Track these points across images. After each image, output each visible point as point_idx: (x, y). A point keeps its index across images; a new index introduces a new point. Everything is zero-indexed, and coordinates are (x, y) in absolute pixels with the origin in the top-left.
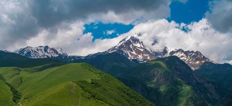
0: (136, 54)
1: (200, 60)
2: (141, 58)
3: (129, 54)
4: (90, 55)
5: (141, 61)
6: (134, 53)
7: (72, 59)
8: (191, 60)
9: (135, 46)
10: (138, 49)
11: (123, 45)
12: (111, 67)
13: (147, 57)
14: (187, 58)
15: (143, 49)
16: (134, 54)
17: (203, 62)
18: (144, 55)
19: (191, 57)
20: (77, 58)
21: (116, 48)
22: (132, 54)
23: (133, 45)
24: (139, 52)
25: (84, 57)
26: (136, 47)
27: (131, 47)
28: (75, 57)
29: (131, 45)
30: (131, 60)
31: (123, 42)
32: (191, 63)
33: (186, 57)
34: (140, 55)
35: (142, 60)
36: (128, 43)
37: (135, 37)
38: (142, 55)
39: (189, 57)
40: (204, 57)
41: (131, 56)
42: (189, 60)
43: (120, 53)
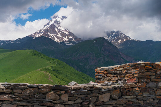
0: (61, 37)
1: (122, 39)
2: (67, 40)
3: (55, 37)
4: (19, 39)
5: (67, 44)
6: (59, 35)
7: (2, 44)
8: (112, 39)
9: (59, 29)
10: (63, 32)
11: (49, 28)
12: (42, 50)
13: (72, 39)
14: (109, 38)
15: (67, 32)
16: (59, 37)
17: (125, 40)
18: (69, 37)
19: (113, 37)
20: (6, 43)
21: (41, 31)
22: (57, 37)
23: (57, 28)
24: (64, 35)
25: (13, 41)
26: (61, 30)
27: (56, 30)
28: (4, 41)
29: (56, 28)
30: (59, 43)
31: (47, 26)
32: (113, 42)
33: (108, 36)
34: (66, 37)
35: (68, 42)
36: (53, 27)
37: (59, 21)
38: (67, 37)
39: (110, 36)
40: (125, 36)
41: (57, 39)
42: (111, 39)
43: (47, 37)
